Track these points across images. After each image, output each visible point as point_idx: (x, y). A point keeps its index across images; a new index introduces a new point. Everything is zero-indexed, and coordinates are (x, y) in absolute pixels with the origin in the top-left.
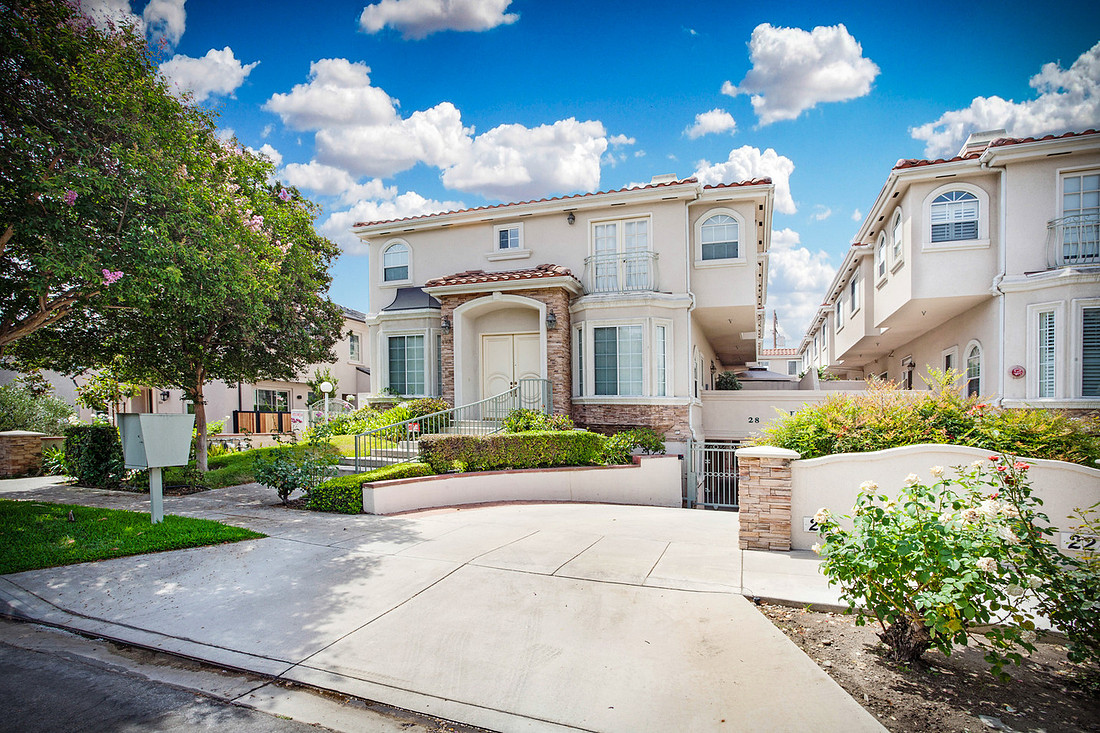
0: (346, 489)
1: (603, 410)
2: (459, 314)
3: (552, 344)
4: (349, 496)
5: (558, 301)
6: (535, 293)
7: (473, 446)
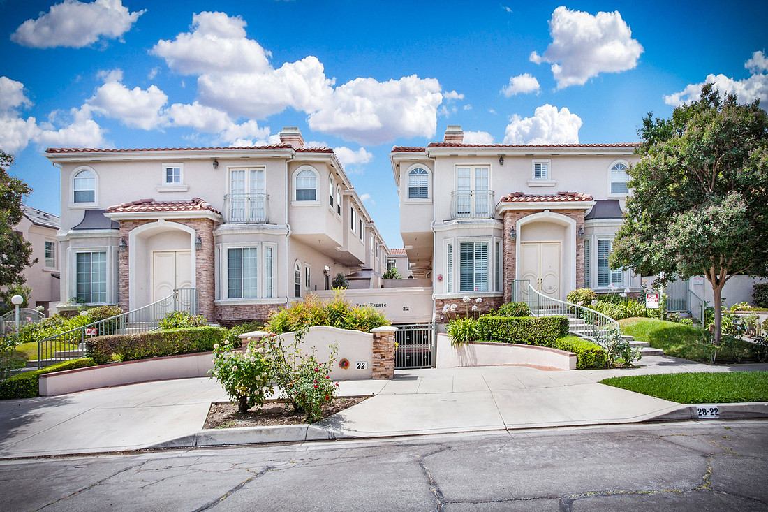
0: (27, 380)
1: (232, 309)
2: (133, 235)
3: (199, 261)
4: (29, 385)
5: (204, 228)
6: (188, 221)
7: (126, 343)
